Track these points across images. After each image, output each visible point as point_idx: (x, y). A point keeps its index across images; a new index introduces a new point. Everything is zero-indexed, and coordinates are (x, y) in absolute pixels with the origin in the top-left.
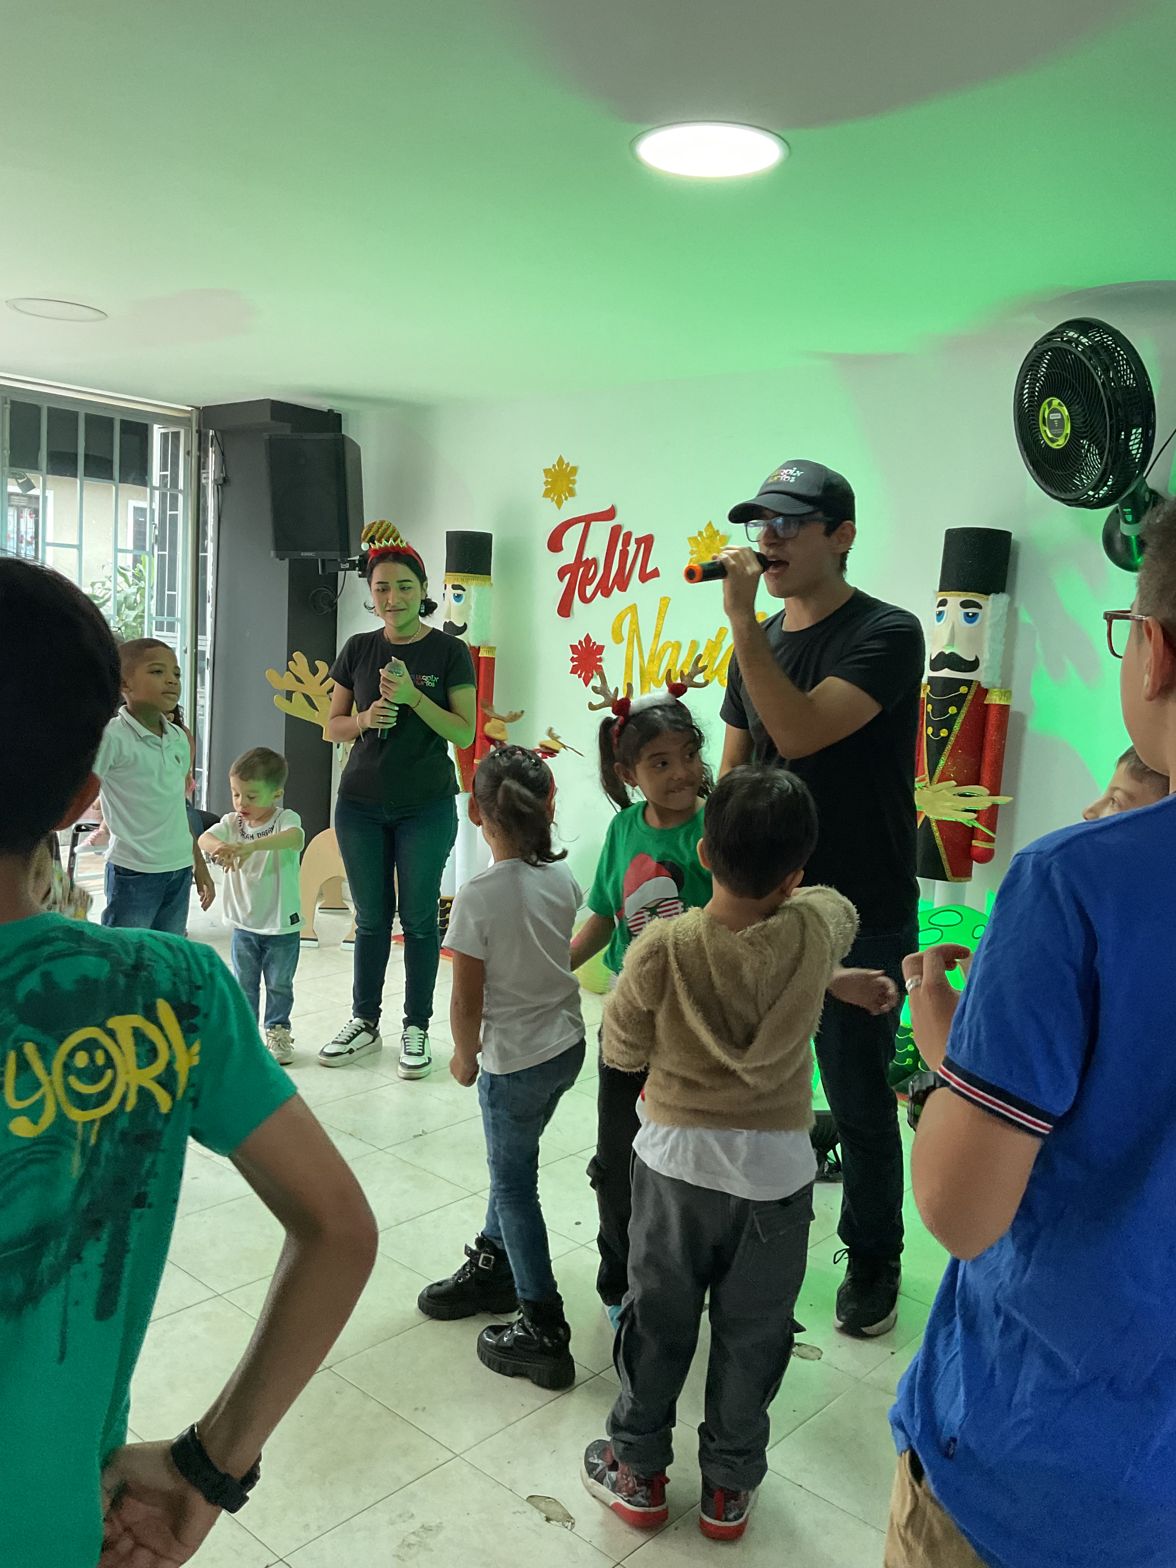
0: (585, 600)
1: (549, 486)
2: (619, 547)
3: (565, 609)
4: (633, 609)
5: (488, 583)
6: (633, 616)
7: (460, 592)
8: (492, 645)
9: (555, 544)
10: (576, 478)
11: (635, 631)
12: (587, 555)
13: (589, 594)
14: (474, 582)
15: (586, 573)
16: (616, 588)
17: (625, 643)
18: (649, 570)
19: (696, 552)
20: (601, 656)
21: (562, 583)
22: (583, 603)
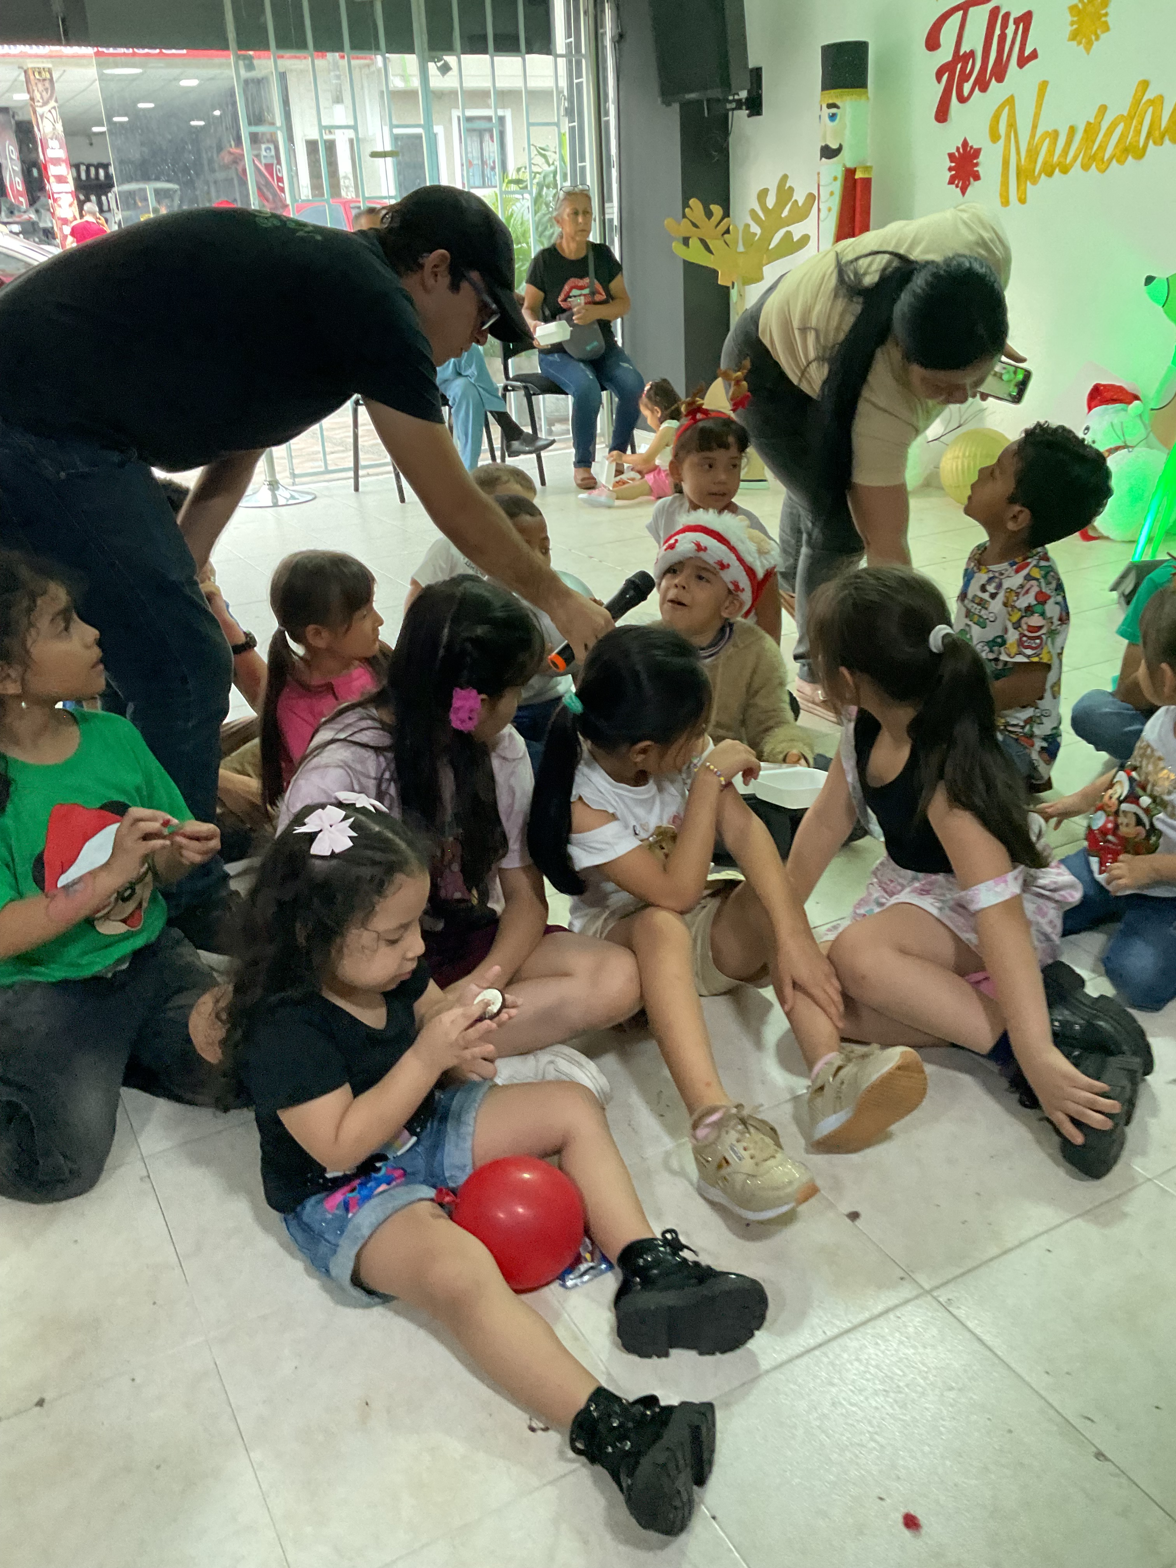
0: (962, 99)
2: (998, 32)
3: (942, 115)
4: (1010, 101)
5: (864, 98)
6: (1010, 110)
7: (834, 110)
8: (869, 164)
9: (932, 43)
11: (1012, 125)
12: (965, 48)
13: (966, 92)
14: (848, 98)
15: (963, 69)
16: (993, 80)
17: (1002, 142)
18: (1027, 52)
19: (1077, 22)
20: (978, 160)
21: (940, 85)
22: (961, 103)
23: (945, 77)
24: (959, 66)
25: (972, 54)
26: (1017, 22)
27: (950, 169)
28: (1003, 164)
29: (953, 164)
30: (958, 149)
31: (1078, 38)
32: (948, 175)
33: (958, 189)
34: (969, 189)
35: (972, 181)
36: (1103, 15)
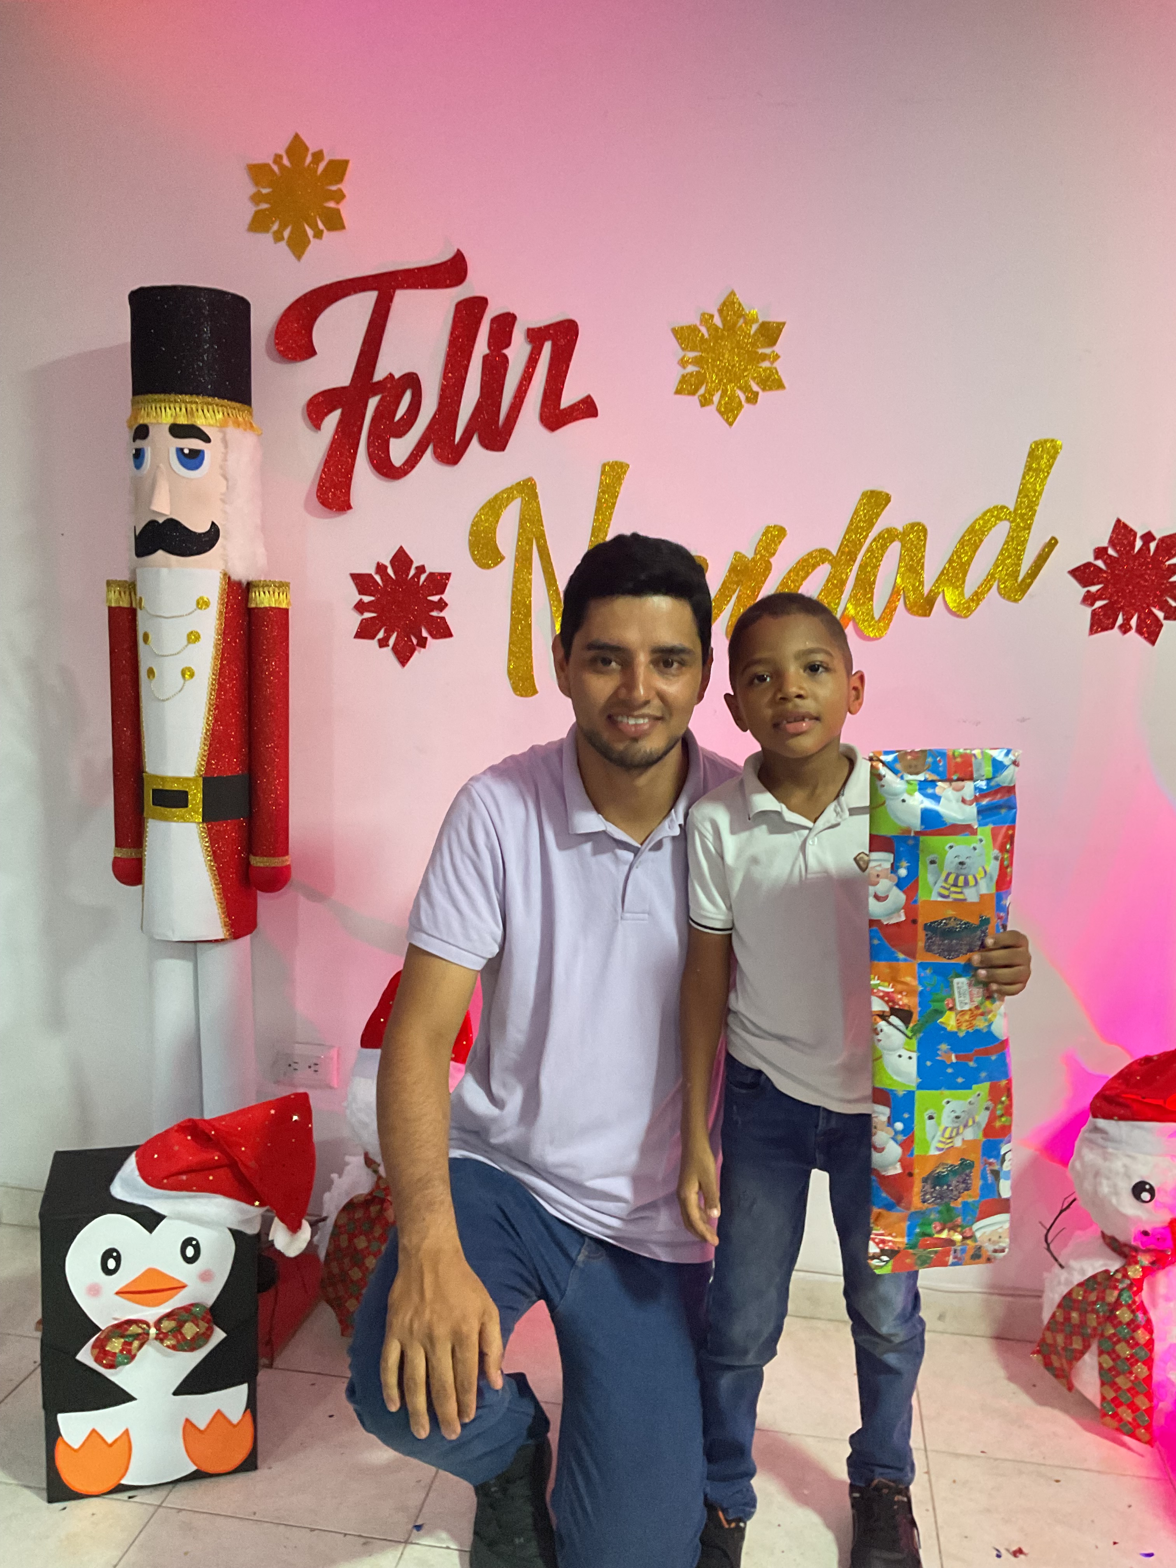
0: (387, 471)
1: (264, 206)
2: (481, 347)
3: (331, 494)
4: (524, 492)
6: (524, 505)
9: (295, 338)
10: (345, 187)
11: (536, 537)
12: (390, 366)
13: (396, 459)
15: (385, 413)
16: (475, 442)
17: (506, 569)
18: (568, 399)
19: (696, 361)
20: (443, 596)
21: (319, 432)
22: (381, 476)
23: (332, 420)
24: (373, 403)
25: (412, 381)
26: (536, 336)
27: (360, 607)
28: (515, 611)
29: (367, 599)
30: (381, 568)
31: (702, 391)
32: (355, 620)
33: (388, 651)
34: (419, 656)
35: (426, 638)
36: (764, 357)
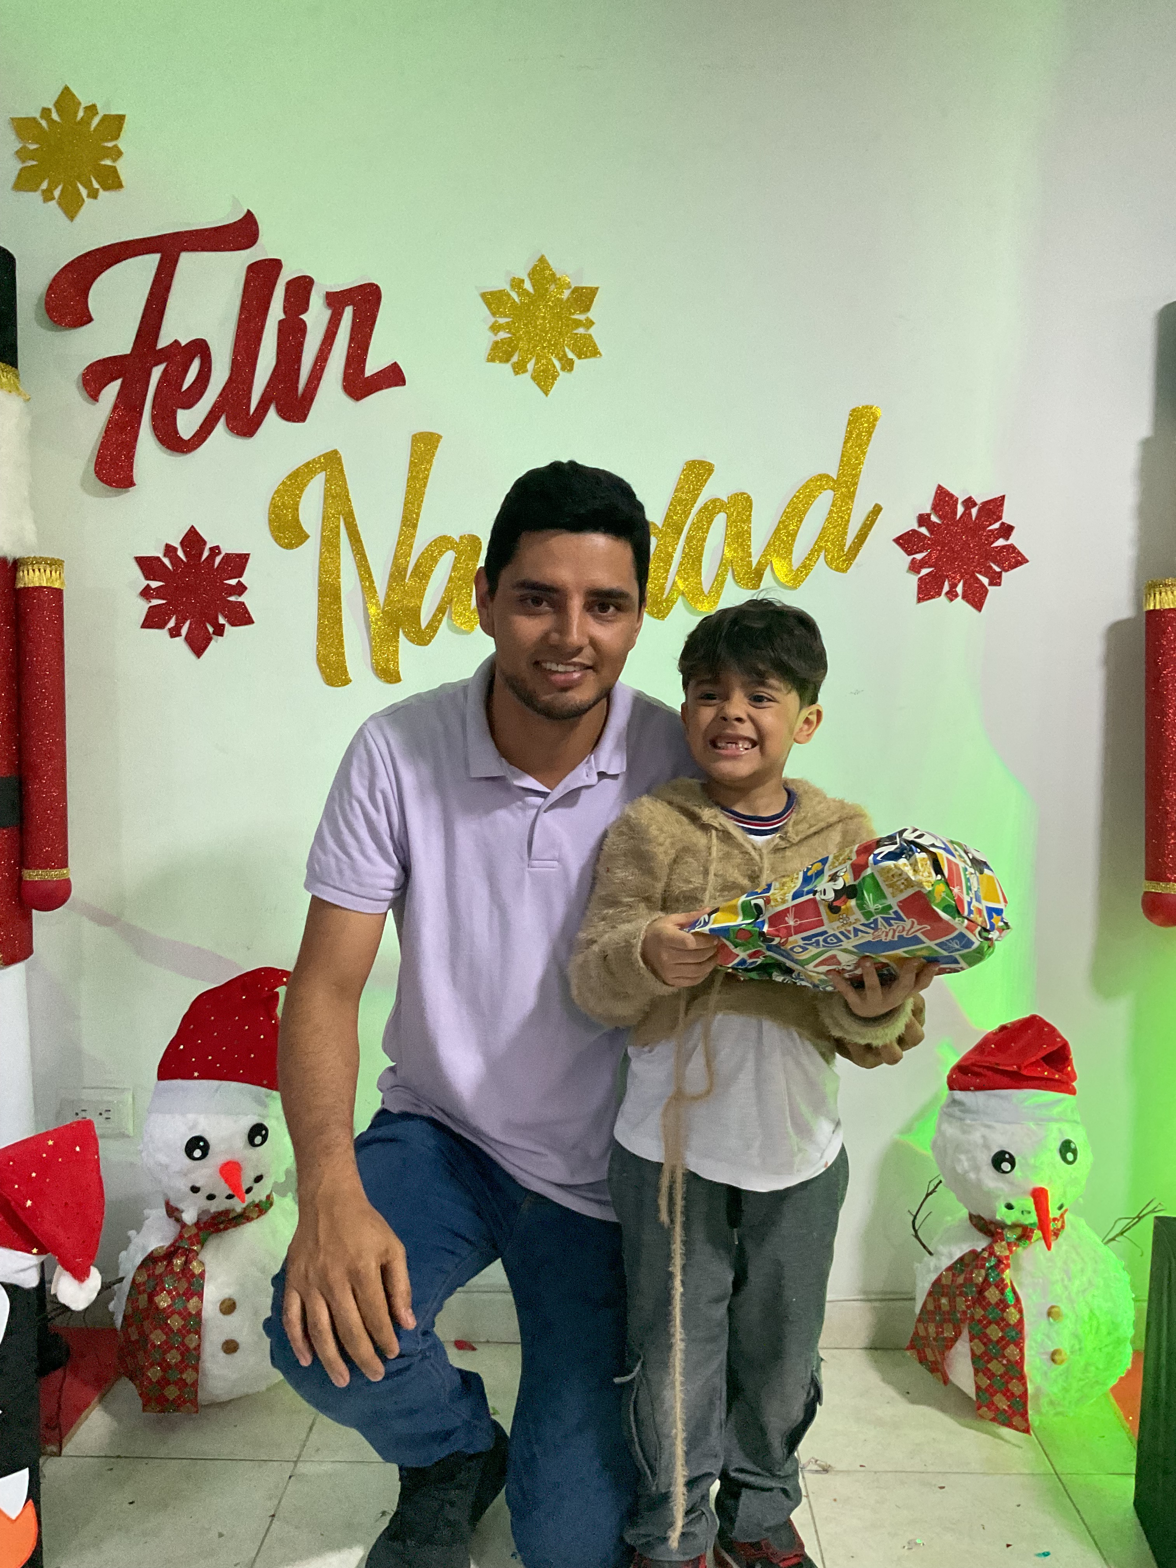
0: (174, 444)
1: (31, 163)
2: (276, 313)
3: (112, 471)
4: (329, 464)
6: (328, 481)
10: (122, 143)
11: (340, 514)
12: (175, 332)
13: (185, 431)
19: (507, 327)
20: (241, 579)
21: (98, 404)
22: (169, 451)
23: (112, 389)
24: (157, 373)
25: (200, 348)
26: (335, 302)
27: (147, 593)
28: (322, 594)
29: (154, 584)
30: (169, 550)
31: (515, 359)
34: (216, 645)
35: (223, 625)
36: (578, 323)
